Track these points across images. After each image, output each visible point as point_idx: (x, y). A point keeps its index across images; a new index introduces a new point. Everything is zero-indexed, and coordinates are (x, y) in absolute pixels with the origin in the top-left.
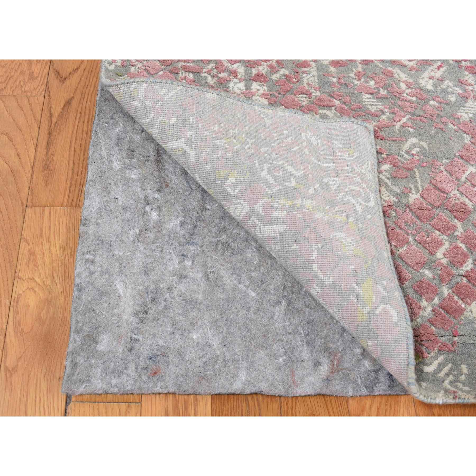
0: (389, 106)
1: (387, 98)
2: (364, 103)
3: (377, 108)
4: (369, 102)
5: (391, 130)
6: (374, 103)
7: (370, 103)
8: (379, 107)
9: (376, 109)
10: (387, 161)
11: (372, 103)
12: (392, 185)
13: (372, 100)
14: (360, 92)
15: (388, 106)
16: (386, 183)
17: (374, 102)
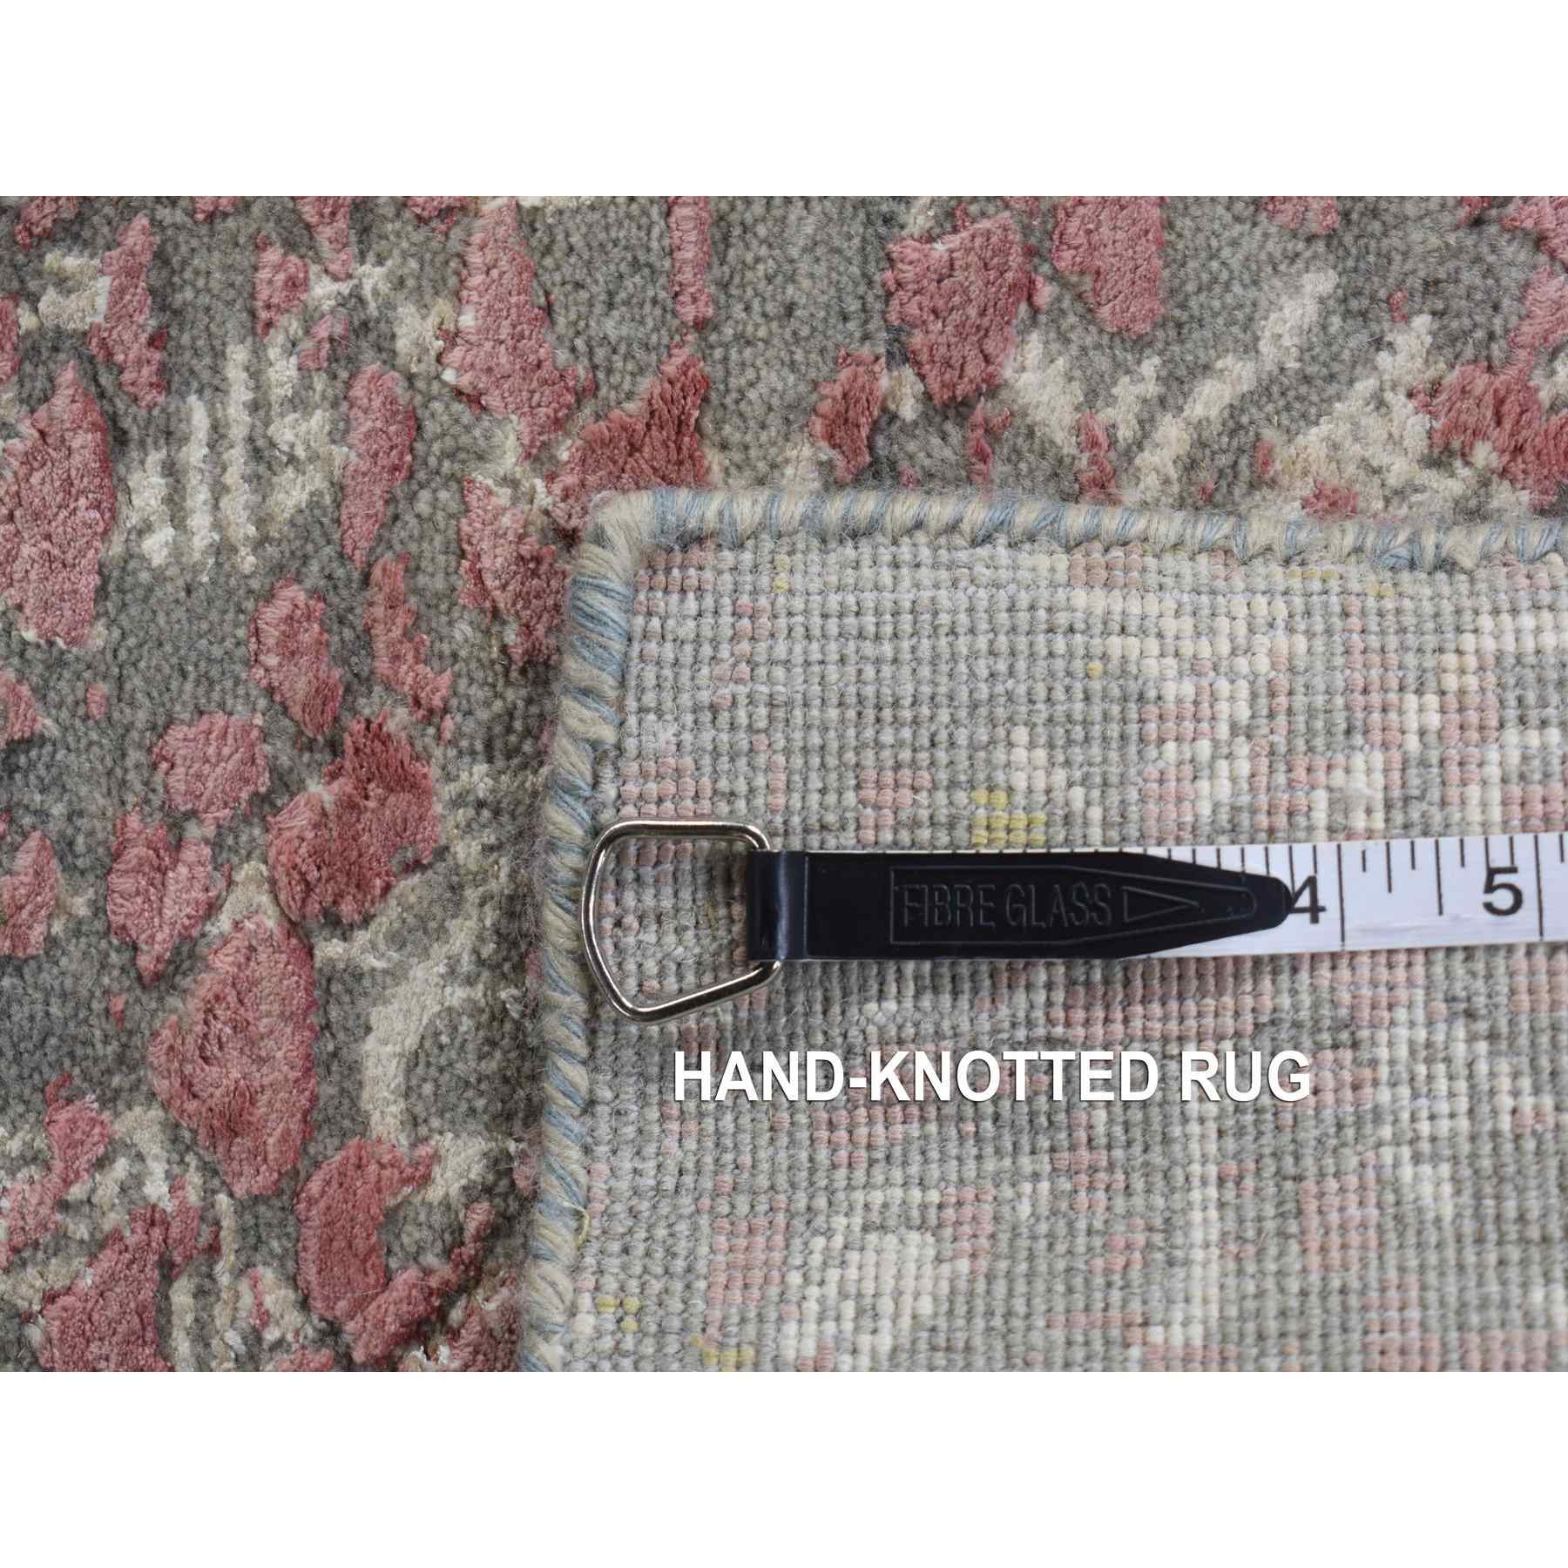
0: (260, 246)
1: (161, 257)
2: (248, 561)
3: (298, 403)
4: (219, 490)
5: (572, 269)
6: (238, 432)
7: (232, 477)
8: (283, 372)
9: (318, 420)
10: (974, 370)
11: (237, 457)
12: (1250, 348)
13: (195, 453)
14: (102, 593)
15: (273, 255)
16: (1234, 410)
17: (218, 431)
